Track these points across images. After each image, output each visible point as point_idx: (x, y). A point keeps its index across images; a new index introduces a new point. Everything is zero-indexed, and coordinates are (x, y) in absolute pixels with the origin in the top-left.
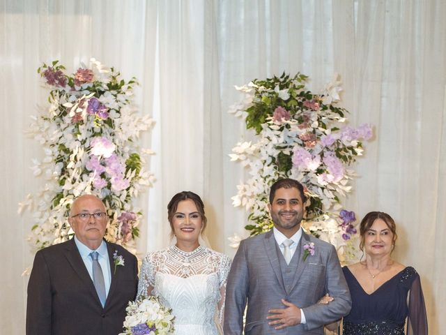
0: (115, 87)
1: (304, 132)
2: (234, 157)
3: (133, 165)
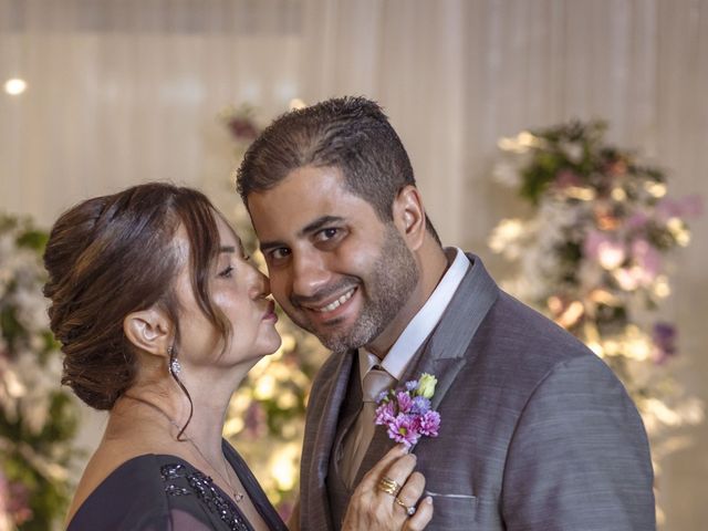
2: (497, 244)
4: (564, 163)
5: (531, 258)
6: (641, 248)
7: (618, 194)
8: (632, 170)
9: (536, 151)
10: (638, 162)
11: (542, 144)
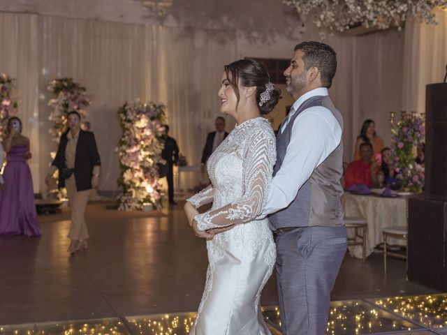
0: (9, 81)
1: (73, 96)
2: (49, 104)
3: (15, 106)
4: (63, 87)
5: (57, 107)
6: (81, 105)
7: (76, 94)
8: (79, 88)
9: (57, 84)
10: (80, 86)
11: (59, 82)
